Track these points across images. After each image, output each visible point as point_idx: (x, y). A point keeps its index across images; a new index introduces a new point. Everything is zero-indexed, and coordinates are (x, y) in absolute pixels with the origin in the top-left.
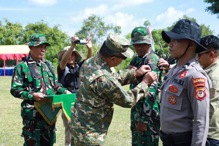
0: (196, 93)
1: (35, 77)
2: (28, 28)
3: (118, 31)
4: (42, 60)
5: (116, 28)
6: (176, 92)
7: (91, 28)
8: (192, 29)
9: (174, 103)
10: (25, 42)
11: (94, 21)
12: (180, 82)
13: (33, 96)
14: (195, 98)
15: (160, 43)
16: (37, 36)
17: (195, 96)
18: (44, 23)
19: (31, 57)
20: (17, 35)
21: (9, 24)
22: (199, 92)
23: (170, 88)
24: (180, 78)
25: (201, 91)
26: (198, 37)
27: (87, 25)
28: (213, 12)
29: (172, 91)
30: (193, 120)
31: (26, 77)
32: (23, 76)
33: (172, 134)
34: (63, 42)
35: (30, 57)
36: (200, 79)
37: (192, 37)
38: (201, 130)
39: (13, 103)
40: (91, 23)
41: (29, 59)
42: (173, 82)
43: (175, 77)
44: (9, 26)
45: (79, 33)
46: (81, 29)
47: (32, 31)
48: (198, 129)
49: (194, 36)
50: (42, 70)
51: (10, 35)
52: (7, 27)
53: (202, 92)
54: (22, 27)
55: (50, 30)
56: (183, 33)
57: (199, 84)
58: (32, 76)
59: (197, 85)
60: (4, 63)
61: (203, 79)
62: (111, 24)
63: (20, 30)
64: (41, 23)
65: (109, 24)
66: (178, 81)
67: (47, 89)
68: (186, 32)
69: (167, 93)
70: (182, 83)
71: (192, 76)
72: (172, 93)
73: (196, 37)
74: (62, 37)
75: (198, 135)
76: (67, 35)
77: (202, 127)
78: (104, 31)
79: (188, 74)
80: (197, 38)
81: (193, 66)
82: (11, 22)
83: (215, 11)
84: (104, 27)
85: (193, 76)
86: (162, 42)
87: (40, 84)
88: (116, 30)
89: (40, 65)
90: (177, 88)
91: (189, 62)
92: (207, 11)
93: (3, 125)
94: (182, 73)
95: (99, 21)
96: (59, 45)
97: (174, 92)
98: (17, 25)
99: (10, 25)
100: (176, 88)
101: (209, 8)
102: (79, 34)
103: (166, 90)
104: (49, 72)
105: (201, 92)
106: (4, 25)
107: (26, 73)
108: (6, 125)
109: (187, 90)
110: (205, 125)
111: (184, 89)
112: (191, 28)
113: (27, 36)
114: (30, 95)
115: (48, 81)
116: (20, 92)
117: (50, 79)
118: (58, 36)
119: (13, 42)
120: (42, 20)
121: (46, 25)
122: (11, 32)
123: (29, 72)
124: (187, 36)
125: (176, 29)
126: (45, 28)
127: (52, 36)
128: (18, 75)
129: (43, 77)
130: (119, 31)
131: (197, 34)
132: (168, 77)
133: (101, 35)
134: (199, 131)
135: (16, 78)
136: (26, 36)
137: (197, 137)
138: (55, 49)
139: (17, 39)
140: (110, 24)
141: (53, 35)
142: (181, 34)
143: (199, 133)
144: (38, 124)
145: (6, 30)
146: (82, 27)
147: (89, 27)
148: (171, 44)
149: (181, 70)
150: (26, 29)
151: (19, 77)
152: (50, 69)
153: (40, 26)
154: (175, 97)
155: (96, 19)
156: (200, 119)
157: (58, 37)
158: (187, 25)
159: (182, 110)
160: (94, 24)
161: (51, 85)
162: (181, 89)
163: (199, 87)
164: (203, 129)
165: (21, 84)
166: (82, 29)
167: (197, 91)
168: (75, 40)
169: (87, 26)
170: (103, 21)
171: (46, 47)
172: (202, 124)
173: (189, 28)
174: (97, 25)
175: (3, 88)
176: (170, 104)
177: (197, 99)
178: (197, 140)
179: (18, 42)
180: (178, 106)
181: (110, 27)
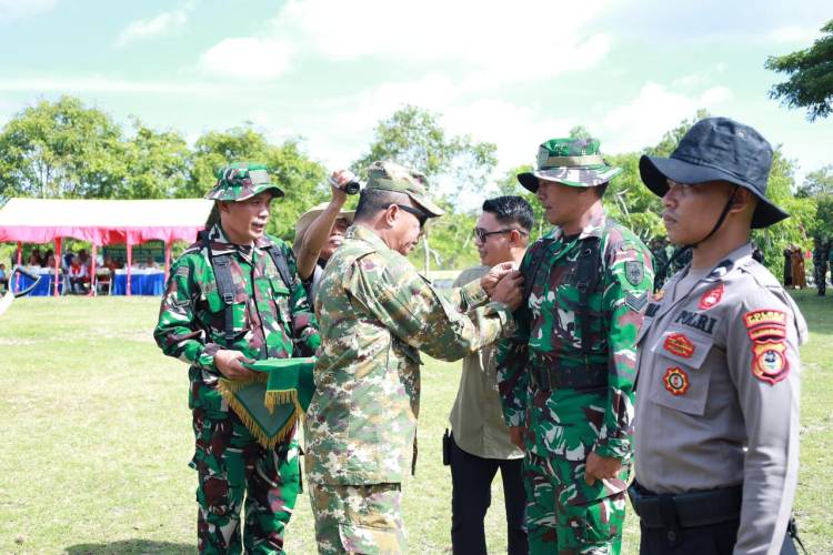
0: (756, 359)
1: (229, 298)
2: (203, 147)
3: (486, 159)
4: (255, 241)
5: (480, 147)
6: (690, 354)
7: (402, 146)
8: (741, 151)
9: (681, 390)
10: (192, 191)
11: (411, 124)
12: (700, 321)
13: (214, 358)
14: (750, 374)
15: (621, 199)
16: (242, 171)
17: (753, 368)
18: (254, 132)
19: (223, 233)
20: (171, 166)
21: (144, 135)
22: (765, 356)
23: (667, 342)
24: (700, 309)
25: (773, 352)
26: (759, 175)
27: (387, 137)
28: (794, 101)
29: (675, 353)
30: (746, 449)
31: (203, 298)
32: (194, 295)
33: (674, 495)
34: (313, 192)
35: (220, 231)
36: (769, 314)
37: (740, 175)
38: (772, 480)
39: (155, 383)
40: (403, 131)
41: (217, 240)
42: (677, 321)
43: (685, 306)
44: (145, 139)
45: (362, 162)
46: (369, 152)
47: (217, 158)
48: (763, 477)
49: (749, 173)
50: (252, 273)
51: (148, 169)
52: (138, 142)
53: (777, 355)
54: (184, 143)
55: (271, 154)
56: (710, 162)
57: (764, 329)
58: (220, 293)
59: (757, 331)
60: (126, 254)
61: (780, 313)
62: (466, 136)
63: (178, 152)
64: (245, 131)
65: (458, 137)
66: (697, 319)
67: (267, 332)
68: (720, 158)
69: (658, 357)
70: (708, 324)
71: (743, 305)
72: (676, 358)
73: (752, 175)
74: (310, 176)
75: (760, 497)
76: (324, 168)
77: (775, 473)
78: (441, 156)
79: (728, 297)
80: (758, 180)
81: (743, 271)
82: (150, 127)
83: (800, 98)
84: (441, 146)
85: (747, 305)
86: (629, 195)
87: (244, 320)
88: (482, 155)
89: (248, 258)
90: (693, 343)
91: (730, 257)
92: (774, 96)
93: (121, 450)
94: (706, 293)
95: (428, 125)
96: (299, 200)
97: (683, 355)
98: (170, 136)
99: (148, 135)
100: (689, 344)
101: (782, 89)
102: (363, 166)
103: (653, 349)
104: (276, 277)
105: (771, 357)
106: (130, 137)
107: (204, 285)
108: (133, 450)
109: (724, 350)
110: (786, 464)
111: (714, 346)
112: (735, 146)
113: (202, 170)
114: (205, 355)
115: (269, 309)
116: (181, 341)
117: (277, 302)
118: (297, 171)
119: (157, 190)
120: (249, 123)
121: (260, 135)
122: (152, 158)
123: (214, 282)
124: (725, 172)
125: (687, 151)
126: (255, 145)
127: (277, 172)
128: (180, 288)
129: (254, 297)
130: (490, 158)
131: (757, 166)
132: (659, 307)
133: (431, 169)
134: (767, 486)
135: (173, 298)
136: (197, 171)
137: (760, 506)
138: (286, 214)
139: (171, 180)
140: (462, 137)
141: (280, 168)
142: (702, 165)
143: (763, 490)
144: (234, 433)
145: (136, 153)
146: (371, 145)
147: (395, 146)
148: (669, 199)
149: (704, 285)
150: (197, 150)
151: (183, 297)
152: (278, 270)
153: (240, 139)
154: (685, 371)
155: (418, 120)
156: (769, 445)
157: (297, 175)
158: (724, 138)
159: (710, 415)
160: (411, 134)
161: (280, 322)
162: (703, 345)
163: (764, 338)
164: (780, 478)
165: (186, 319)
166: (373, 151)
167: (759, 351)
168: (344, 182)
169: (387, 142)
170: (438, 125)
171: (269, 201)
172: (773, 461)
173: (732, 146)
174: (421, 138)
175: (125, 333)
176: (669, 393)
177: (757, 378)
178: (760, 514)
179: (173, 190)
180: (695, 402)
181: (462, 144)
